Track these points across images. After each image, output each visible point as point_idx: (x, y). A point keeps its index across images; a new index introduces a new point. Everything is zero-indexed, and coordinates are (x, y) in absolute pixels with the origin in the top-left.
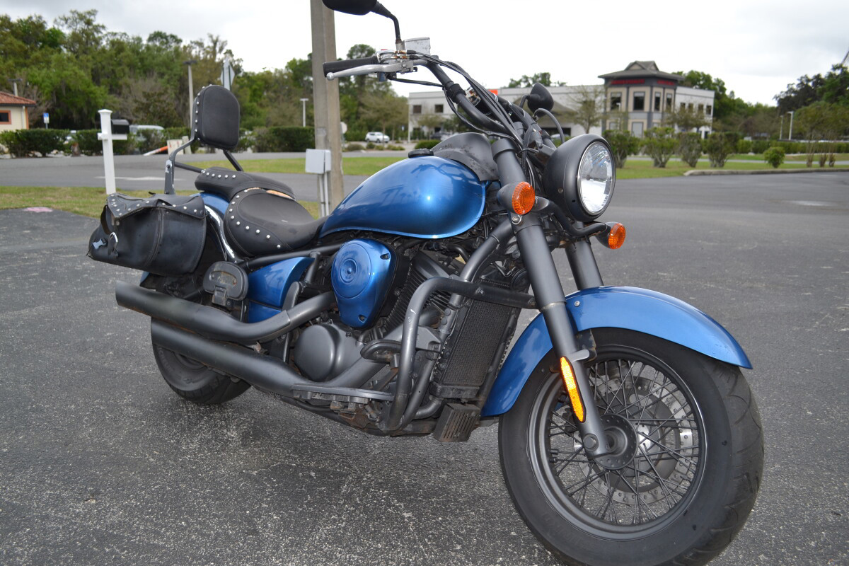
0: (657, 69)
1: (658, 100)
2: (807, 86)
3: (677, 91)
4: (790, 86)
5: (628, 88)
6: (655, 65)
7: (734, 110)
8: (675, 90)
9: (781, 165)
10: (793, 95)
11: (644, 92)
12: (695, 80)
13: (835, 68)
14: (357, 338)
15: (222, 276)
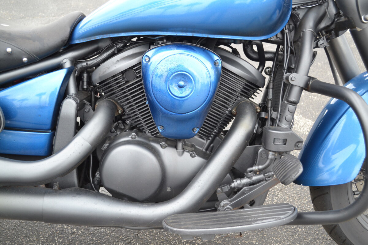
14: (176, 147)
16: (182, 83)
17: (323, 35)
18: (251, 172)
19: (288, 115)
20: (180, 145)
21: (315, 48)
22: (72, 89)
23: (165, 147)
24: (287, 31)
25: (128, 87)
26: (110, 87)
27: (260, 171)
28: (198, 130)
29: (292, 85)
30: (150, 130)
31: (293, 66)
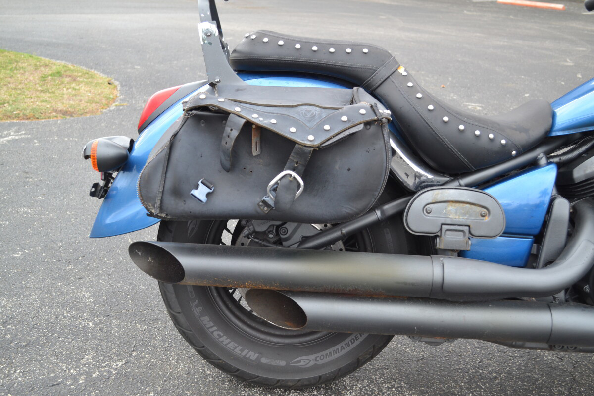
15: (451, 208)
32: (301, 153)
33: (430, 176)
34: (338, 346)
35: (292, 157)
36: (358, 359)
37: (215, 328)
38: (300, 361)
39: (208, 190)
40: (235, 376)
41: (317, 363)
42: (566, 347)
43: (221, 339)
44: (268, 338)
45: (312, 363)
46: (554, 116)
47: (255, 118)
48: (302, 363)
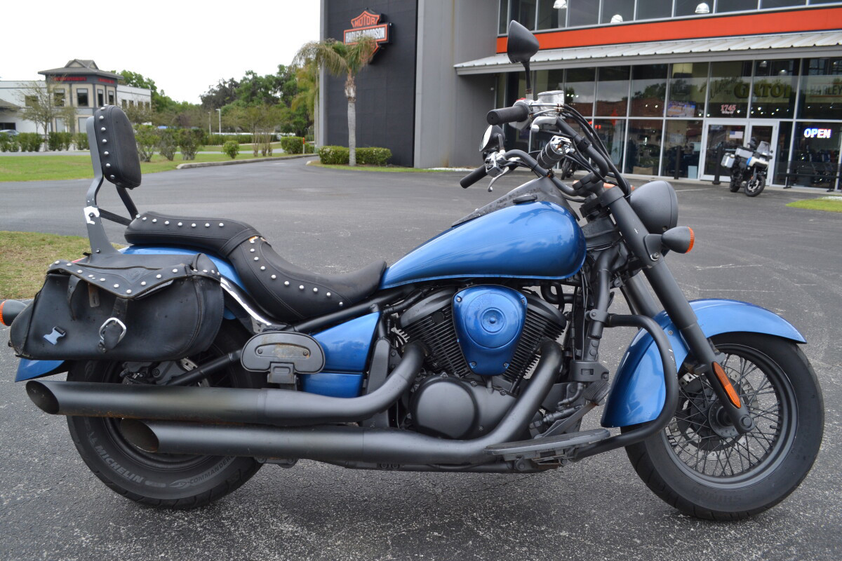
0: (97, 68)
1: (100, 96)
2: (224, 87)
3: (118, 89)
4: (211, 87)
5: (70, 85)
6: (94, 64)
7: (166, 106)
8: (116, 88)
9: (238, 156)
10: (214, 94)
11: (87, 89)
12: (129, 79)
13: (248, 73)
14: (486, 386)
15: (279, 349)
16: (493, 319)
17: (618, 275)
18: (561, 405)
19: (592, 350)
20: (490, 385)
21: (611, 288)
22: (382, 333)
23: (476, 386)
24: (583, 272)
25: (435, 329)
26: (418, 330)
27: (570, 404)
28: (508, 365)
29: (594, 321)
30: (458, 371)
31: (593, 304)
32: (121, 304)
33: (268, 324)
34: (210, 471)
35: (116, 308)
36: (226, 481)
37: (108, 456)
38: (177, 484)
39: (60, 335)
40: (142, 503)
41: (192, 485)
42: (390, 466)
43: (112, 465)
44: (154, 464)
45: (188, 485)
46: (384, 271)
47: (91, 278)
48: (180, 485)
